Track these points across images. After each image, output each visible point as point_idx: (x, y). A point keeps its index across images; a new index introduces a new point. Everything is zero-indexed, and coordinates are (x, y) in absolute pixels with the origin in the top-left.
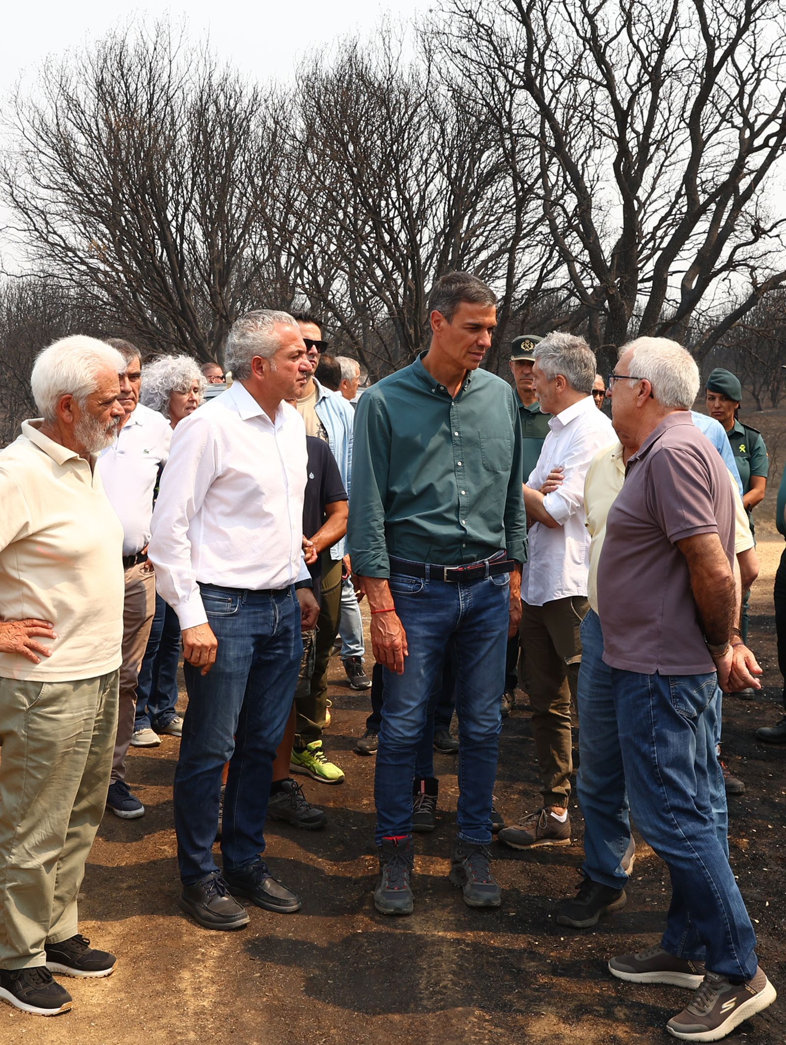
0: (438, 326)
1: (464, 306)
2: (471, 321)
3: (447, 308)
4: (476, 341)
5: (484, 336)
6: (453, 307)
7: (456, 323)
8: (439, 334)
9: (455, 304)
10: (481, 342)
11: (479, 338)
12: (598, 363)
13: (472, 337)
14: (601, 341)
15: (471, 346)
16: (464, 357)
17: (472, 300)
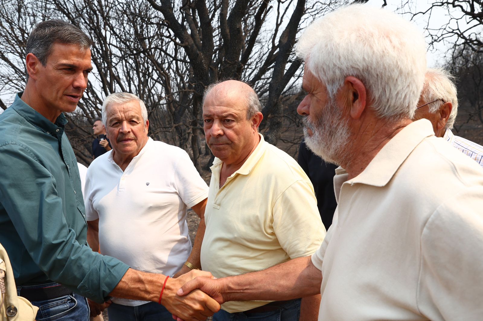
0: (34, 69)
1: (58, 48)
2: (64, 61)
3: (41, 50)
4: (72, 83)
5: (80, 77)
6: (47, 49)
7: (50, 66)
8: (35, 77)
9: (48, 46)
10: (76, 84)
11: (74, 80)
13: (68, 78)
15: (67, 88)
16: (61, 98)
17: (65, 41)
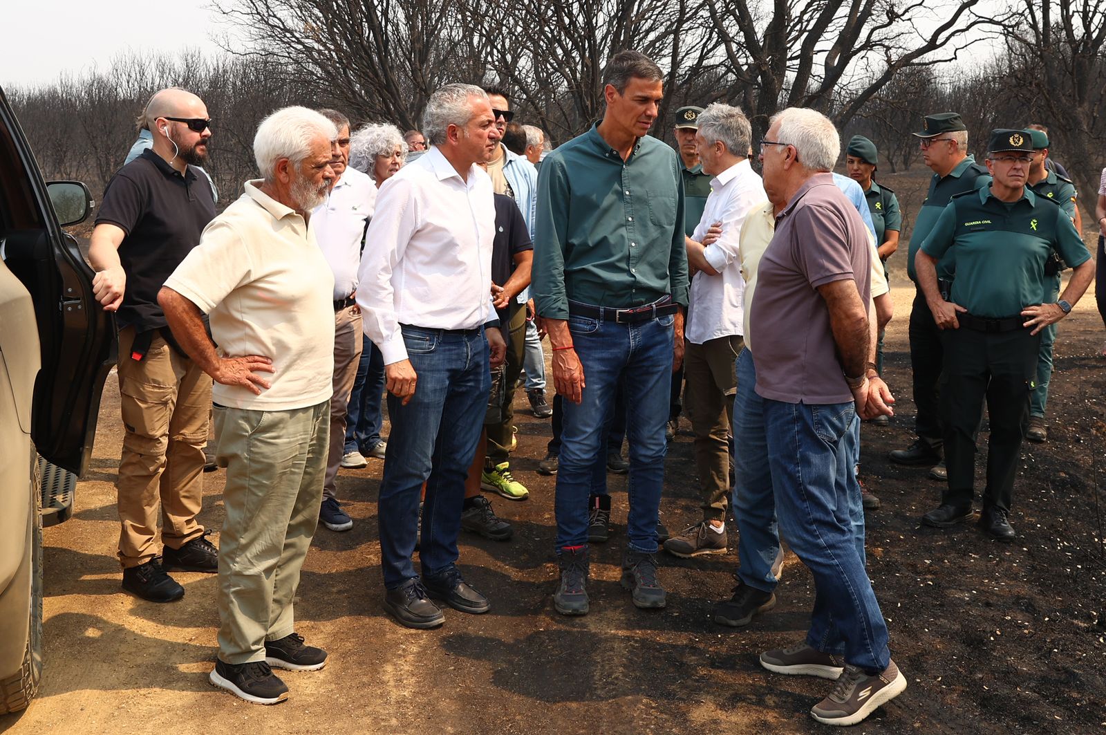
0: (612, 98)
1: (635, 81)
2: (640, 94)
3: (619, 82)
4: (645, 112)
5: (652, 107)
6: (625, 82)
7: (628, 95)
8: (612, 105)
9: (626, 79)
10: (649, 112)
11: (647, 109)
12: (753, 130)
13: (641, 108)
14: (755, 112)
15: (640, 116)
16: (634, 125)
17: (641, 76)
